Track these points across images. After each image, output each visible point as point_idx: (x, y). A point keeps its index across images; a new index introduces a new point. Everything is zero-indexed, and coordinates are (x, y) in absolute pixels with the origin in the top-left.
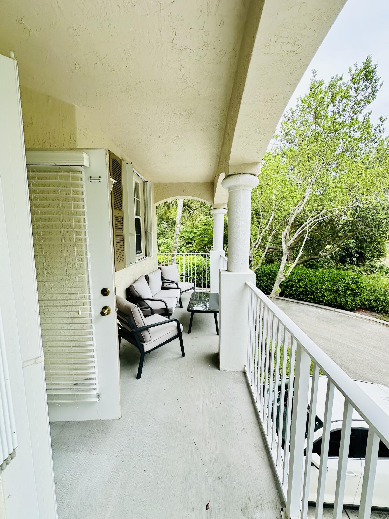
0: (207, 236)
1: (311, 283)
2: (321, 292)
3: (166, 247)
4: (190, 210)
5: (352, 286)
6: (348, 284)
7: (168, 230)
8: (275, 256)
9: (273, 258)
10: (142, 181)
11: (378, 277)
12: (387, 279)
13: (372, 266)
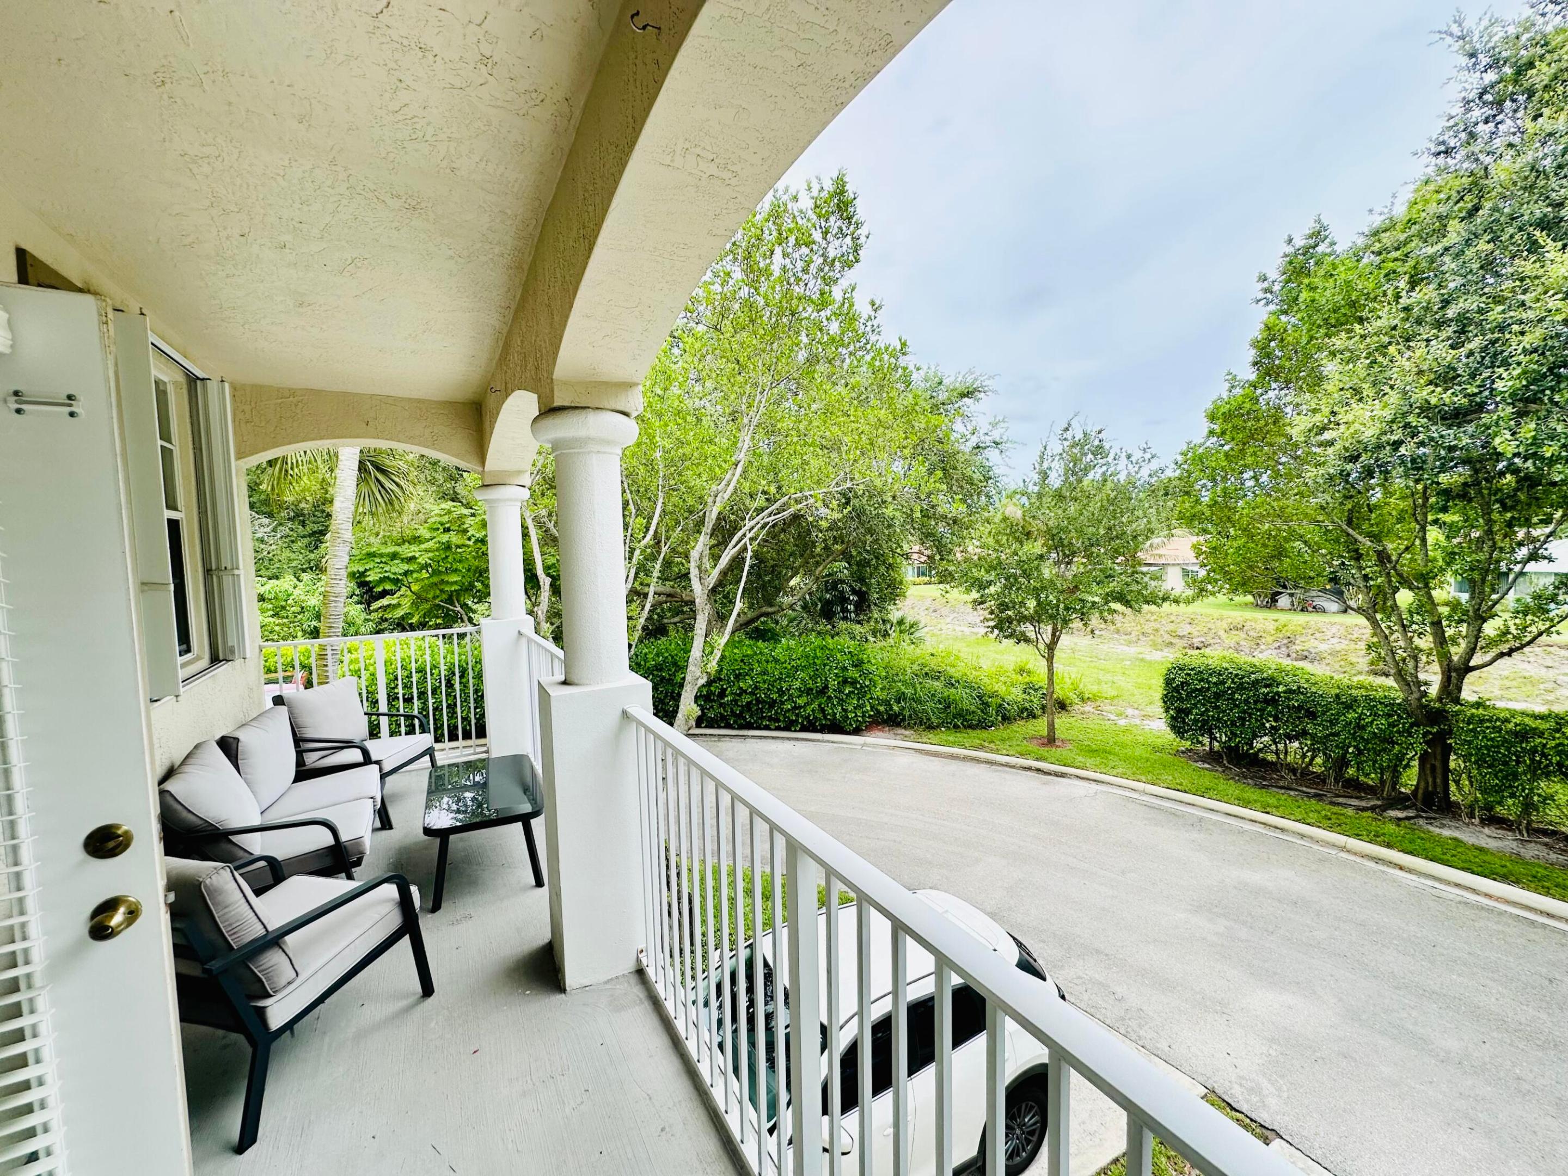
0: (454, 567)
1: (766, 677)
2: (791, 698)
3: (271, 613)
4: (387, 484)
5: (853, 673)
6: (844, 669)
7: (274, 547)
8: (669, 615)
9: (666, 621)
10: (181, 374)
11: (896, 645)
12: (913, 646)
13: (884, 621)
